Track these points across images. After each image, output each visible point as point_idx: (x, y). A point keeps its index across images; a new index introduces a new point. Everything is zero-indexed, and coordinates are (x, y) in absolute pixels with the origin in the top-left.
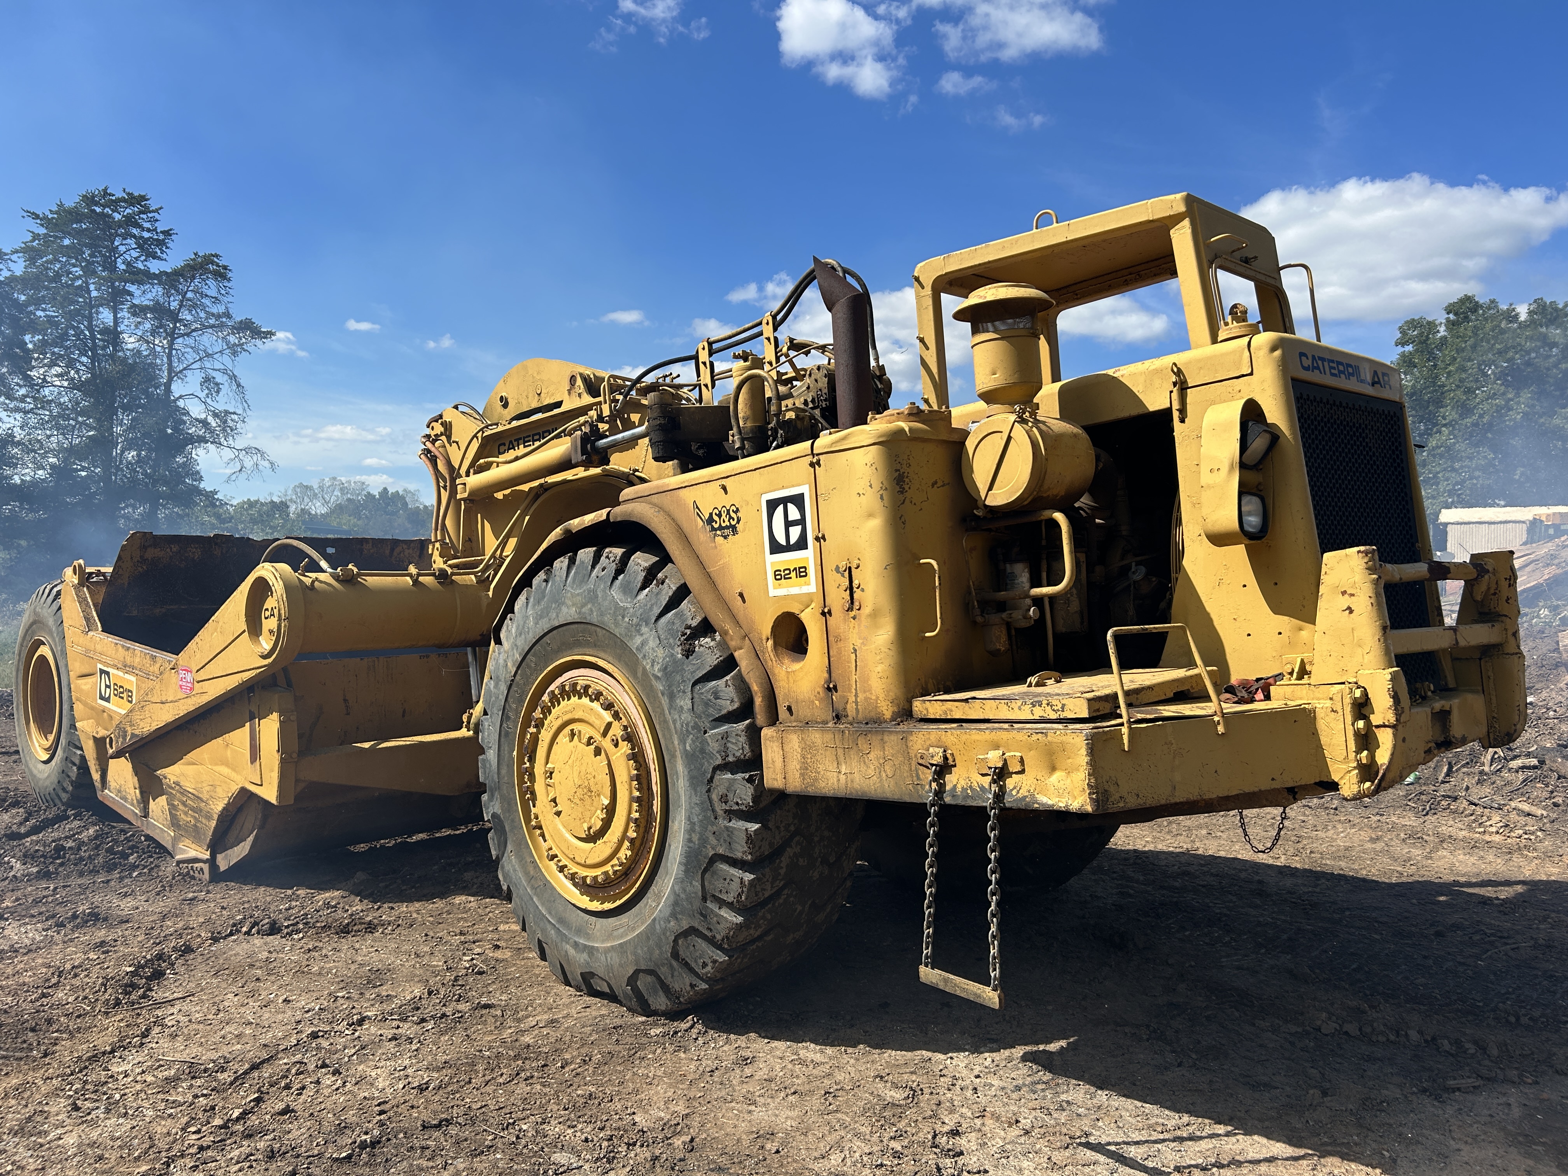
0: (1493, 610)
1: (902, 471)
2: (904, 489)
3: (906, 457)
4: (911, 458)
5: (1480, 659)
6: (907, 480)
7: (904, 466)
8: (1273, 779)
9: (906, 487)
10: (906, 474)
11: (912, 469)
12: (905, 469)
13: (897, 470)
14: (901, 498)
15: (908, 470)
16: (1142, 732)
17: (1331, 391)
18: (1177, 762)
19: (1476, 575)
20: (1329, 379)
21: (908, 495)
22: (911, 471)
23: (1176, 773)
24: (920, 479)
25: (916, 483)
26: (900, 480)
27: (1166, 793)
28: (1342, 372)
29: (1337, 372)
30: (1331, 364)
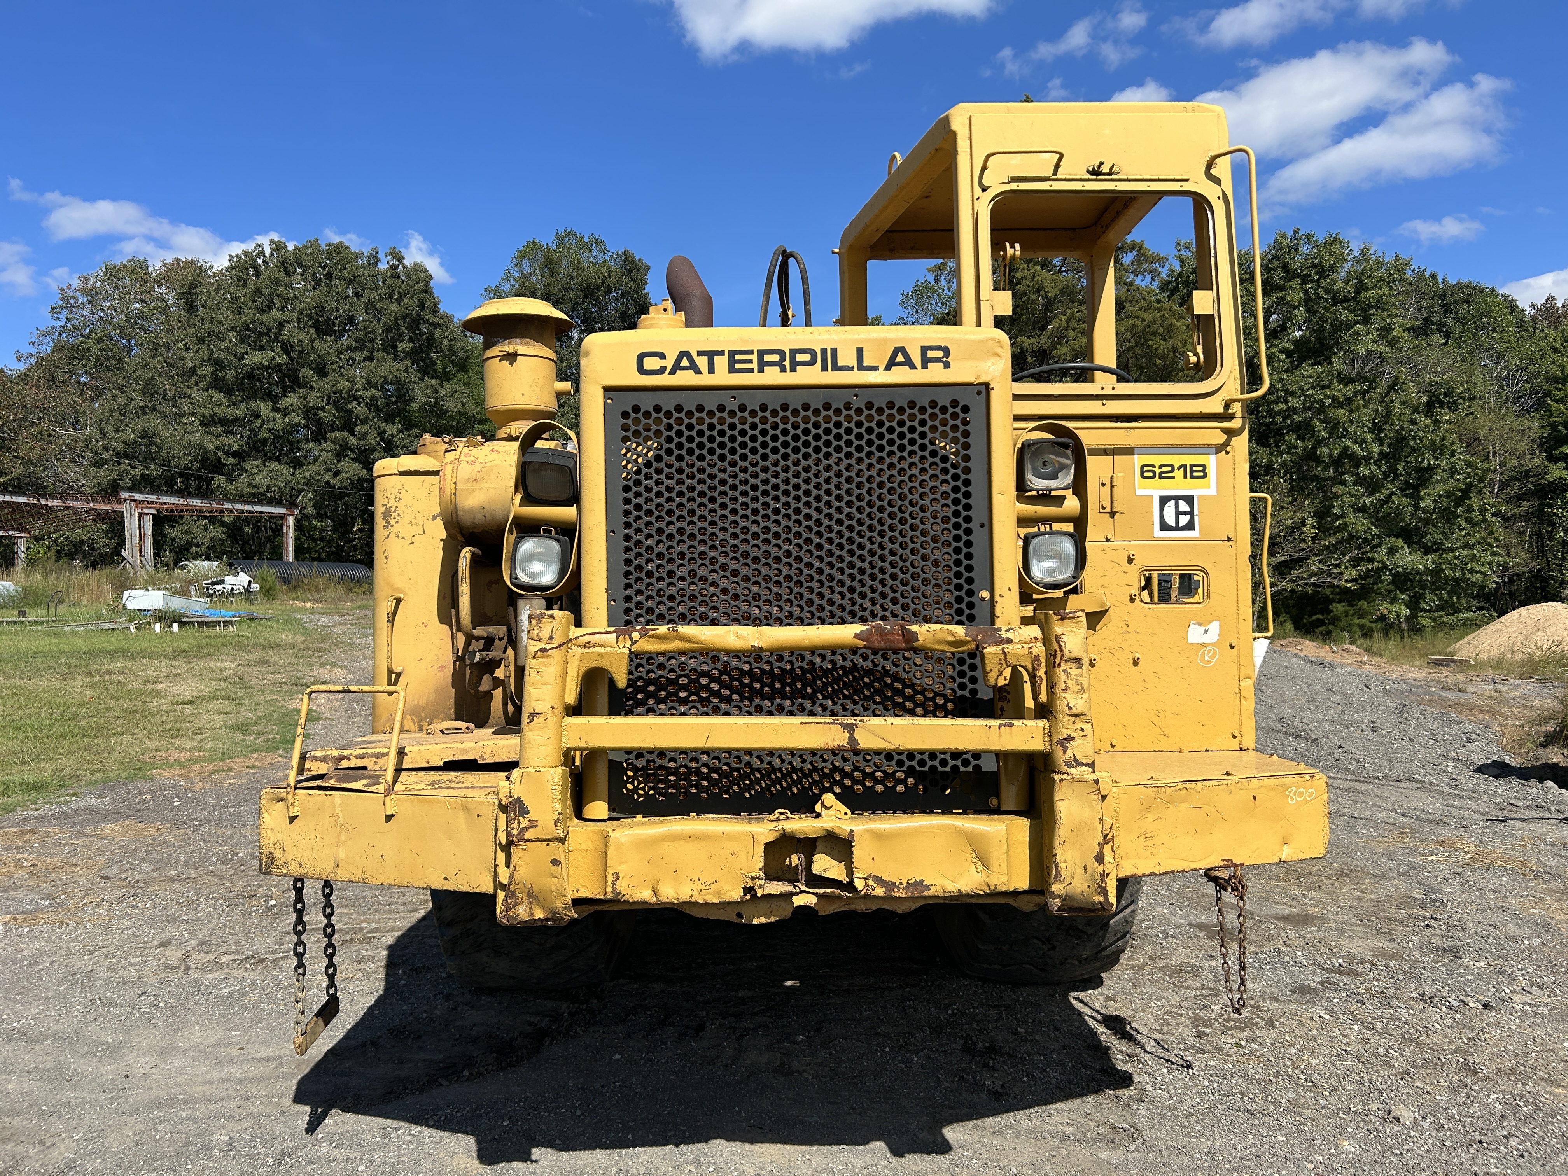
1: (389, 505)
2: (389, 523)
3: (396, 492)
4: (403, 491)
6: (393, 514)
7: (392, 501)
8: (446, 879)
9: (393, 522)
10: (393, 508)
11: (402, 503)
12: (393, 503)
13: (384, 505)
14: (386, 532)
15: (397, 504)
16: (310, 798)
17: (734, 393)
18: (343, 838)
19: (972, 646)
20: (722, 376)
21: (394, 530)
22: (401, 505)
23: (340, 850)
24: (415, 512)
25: (407, 517)
26: (387, 514)
27: (329, 869)
28: (772, 364)
29: (754, 365)
30: (737, 357)
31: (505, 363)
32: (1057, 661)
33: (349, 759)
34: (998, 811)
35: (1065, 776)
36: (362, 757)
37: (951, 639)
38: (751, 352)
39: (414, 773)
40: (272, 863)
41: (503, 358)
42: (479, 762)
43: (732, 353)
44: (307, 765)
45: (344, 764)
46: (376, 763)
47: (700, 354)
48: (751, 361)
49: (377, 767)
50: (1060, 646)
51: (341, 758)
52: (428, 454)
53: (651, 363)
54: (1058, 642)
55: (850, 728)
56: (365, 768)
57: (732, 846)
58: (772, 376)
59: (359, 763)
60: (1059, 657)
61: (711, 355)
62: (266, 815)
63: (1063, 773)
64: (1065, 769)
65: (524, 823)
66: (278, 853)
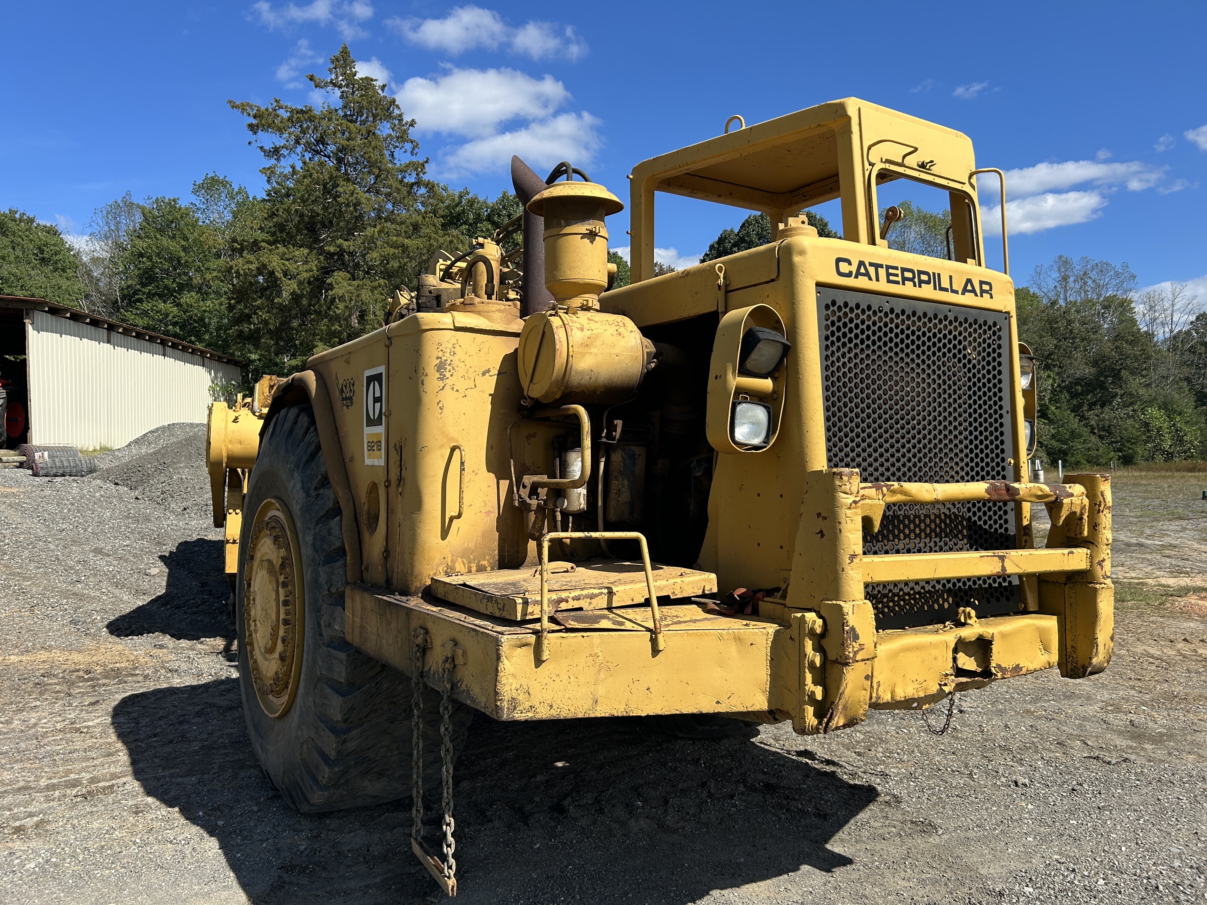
0: (1078, 536)
1: (444, 358)
2: (445, 375)
3: (451, 346)
4: (457, 346)
5: (1065, 584)
6: (448, 368)
7: (448, 355)
8: (718, 702)
9: (448, 375)
10: (449, 362)
11: (456, 357)
12: (447, 356)
13: (438, 358)
14: (441, 384)
15: (452, 358)
16: (563, 641)
17: (888, 298)
18: (602, 676)
19: (1053, 499)
20: (883, 286)
21: (449, 382)
22: (455, 359)
23: (600, 687)
24: (468, 367)
25: (461, 370)
26: (441, 367)
27: (586, 707)
28: (909, 279)
29: (899, 279)
30: (891, 271)
31: (586, 241)
32: (1101, 508)
33: (567, 601)
34: (1025, 612)
35: (1103, 585)
36: (577, 598)
37: (1040, 493)
38: (896, 268)
39: (637, 609)
40: (515, 708)
41: (584, 236)
42: (672, 597)
43: (888, 267)
44: (530, 610)
45: (563, 606)
46: (590, 603)
47: (871, 264)
48: (897, 275)
49: (591, 607)
50: (1104, 499)
51: (560, 601)
52: (479, 313)
53: (844, 267)
54: (1103, 496)
55: (1002, 558)
56: (581, 609)
57: (935, 652)
58: (908, 289)
59: (576, 605)
60: (1103, 506)
61: (877, 266)
62: (506, 661)
63: (1101, 584)
64: (1102, 580)
65: (856, 646)
66: (521, 697)
